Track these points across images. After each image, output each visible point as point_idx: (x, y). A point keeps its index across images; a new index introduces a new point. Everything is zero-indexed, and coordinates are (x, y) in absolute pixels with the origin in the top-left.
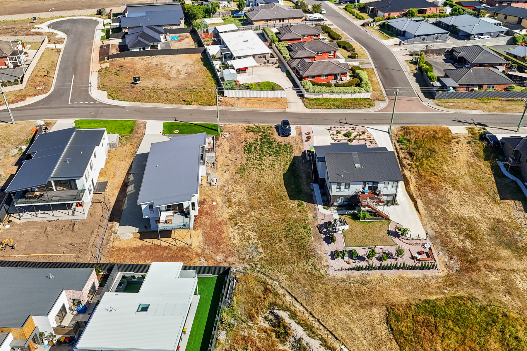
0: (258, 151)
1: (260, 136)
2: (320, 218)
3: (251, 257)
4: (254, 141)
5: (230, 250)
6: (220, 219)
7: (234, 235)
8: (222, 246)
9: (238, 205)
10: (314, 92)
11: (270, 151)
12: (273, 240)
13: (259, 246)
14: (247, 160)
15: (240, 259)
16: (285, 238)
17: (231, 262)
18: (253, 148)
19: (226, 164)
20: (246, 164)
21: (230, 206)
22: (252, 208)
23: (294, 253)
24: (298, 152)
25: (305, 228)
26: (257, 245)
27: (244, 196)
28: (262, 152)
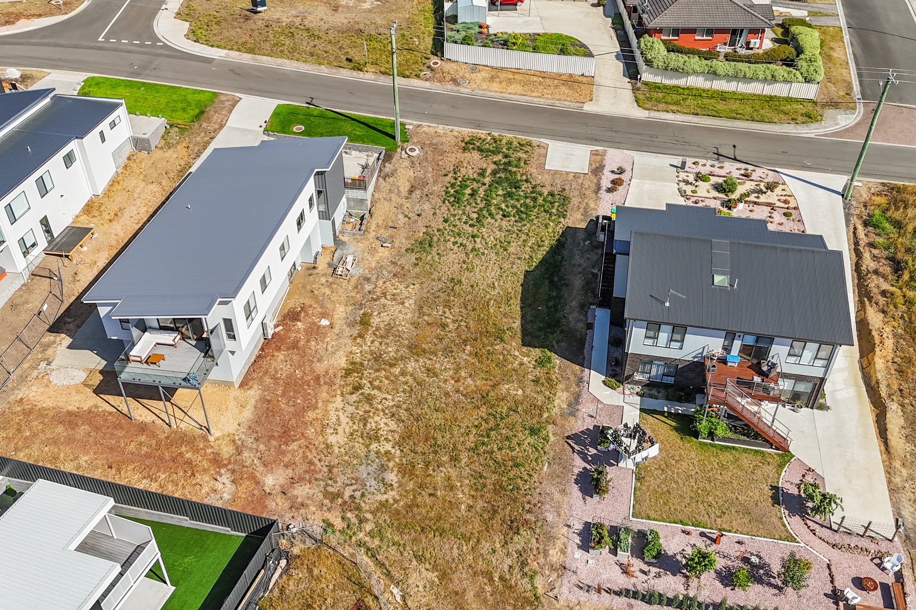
0: (479, 201)
1: (495, 163)
2: (586, 408)
3: (358, 494)
4: (476, 176)
5: (311, 463)
6: (320, 368)
7: (338, 420)
8: (294, 446)
9: (382, 337)
10: (666, 69)
11: (507, 206)
12: (436, 452)
13: (391, 464)
14: (446, 221)
15: (326, 494)
16: (471, 453)
17: (299, 500)
18: (468, 191)
19: (390, 224)
20: (439, 230)
21: (361, 336)
22: (415, 349)
23: (480, 504)
24: (579, 216)
25: (533, 432)
26: (389, 460)
27: (406, 314)
28: (488, 204)
